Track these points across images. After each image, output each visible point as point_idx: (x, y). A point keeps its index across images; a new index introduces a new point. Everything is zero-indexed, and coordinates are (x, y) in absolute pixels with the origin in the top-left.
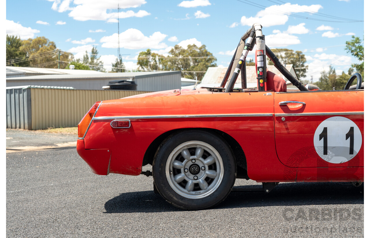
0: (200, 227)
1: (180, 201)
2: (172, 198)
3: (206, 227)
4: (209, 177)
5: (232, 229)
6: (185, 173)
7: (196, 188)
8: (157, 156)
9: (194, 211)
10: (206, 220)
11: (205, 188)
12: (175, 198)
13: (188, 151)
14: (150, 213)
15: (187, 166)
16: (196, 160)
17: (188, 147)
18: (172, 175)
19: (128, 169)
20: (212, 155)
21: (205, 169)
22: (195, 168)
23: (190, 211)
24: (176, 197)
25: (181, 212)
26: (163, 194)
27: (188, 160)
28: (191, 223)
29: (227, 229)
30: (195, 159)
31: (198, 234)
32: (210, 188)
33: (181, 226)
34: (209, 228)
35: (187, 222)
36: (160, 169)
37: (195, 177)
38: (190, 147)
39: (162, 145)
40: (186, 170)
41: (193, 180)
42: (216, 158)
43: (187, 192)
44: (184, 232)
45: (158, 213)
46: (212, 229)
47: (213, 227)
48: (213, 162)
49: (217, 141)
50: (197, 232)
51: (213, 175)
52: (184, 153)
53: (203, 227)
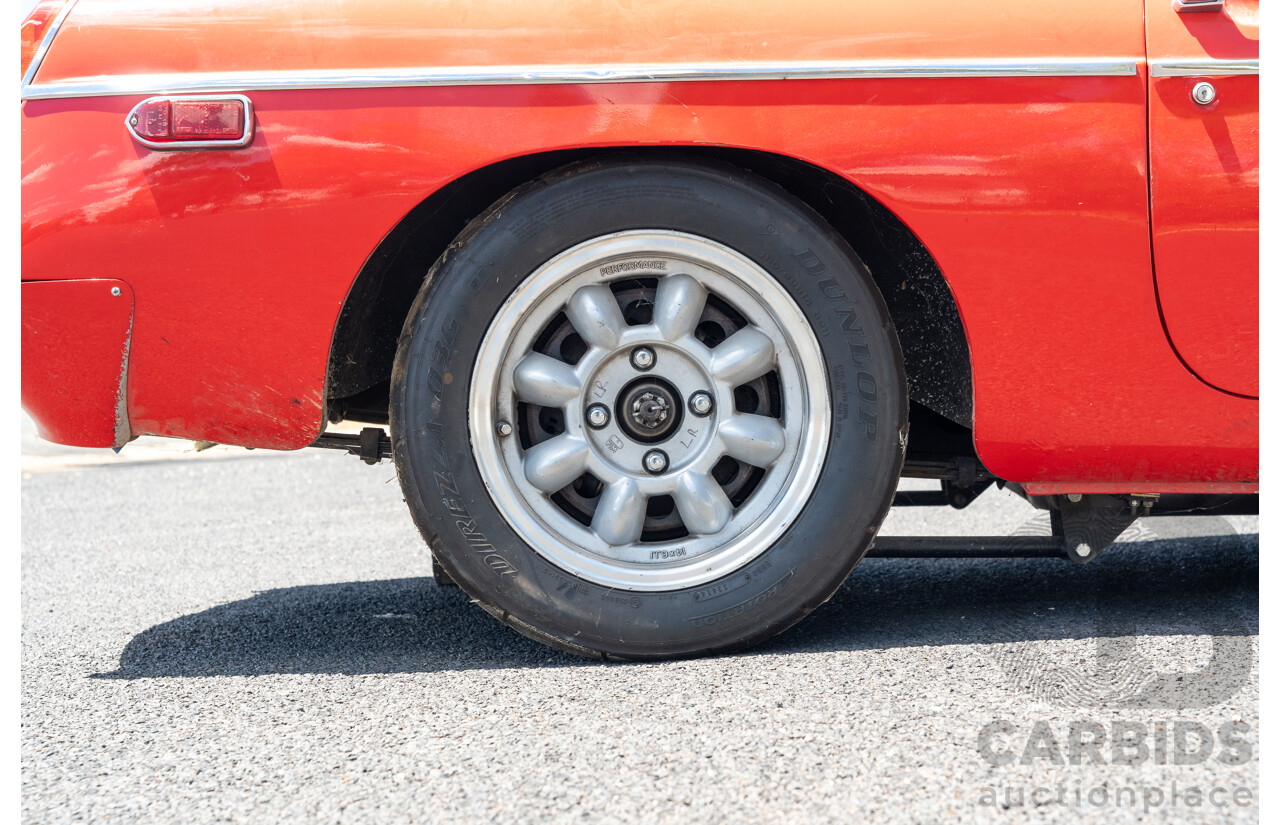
0: (686, 761)
1: (561, 605)
2: (508, 582)
3: (731, 763)
4: (739, 454)
5: (923, 772)
6: (590, 435)
7: (660, 524)
8: (415, 322)
9: (644, 667)
10: (725, 716)
11: (714, 525)
12: (525, 585)
13: (608, 297)
14: (370, 677)
15: (600, 392)
16: (658, 352)
17: (611, 270)
18: (511, 445)
19: (238, 405)
20: (753, 324)
21: (712, 410)
22: (655, 399)
23: (619, 663)
24: (536, 580)
25: (566, 670)
26: (454, 562)
27: (607, 353)
28: (619, 736)
29: (886, 775)
30: (649, 348)
31: (671, 811)
32: (744, 524)
33: (548, 757)
34: (754, 767)
35: (597, 725)
36: (435, 405)
37: (650, 460)
38: (623, 273)
39: (452, 254)
40: (598, 417)
41: (640, 474)
42: (779, 340)
43: (603, 548)
44: (564, 796)
45: (419, 676)
46: (775, 777)
47: (780, 762)
48: (761, 368)
49: (793, 228)
50: (664, 795)
51: (759, 442)
52: (584, 308)
53: (703, 761)
